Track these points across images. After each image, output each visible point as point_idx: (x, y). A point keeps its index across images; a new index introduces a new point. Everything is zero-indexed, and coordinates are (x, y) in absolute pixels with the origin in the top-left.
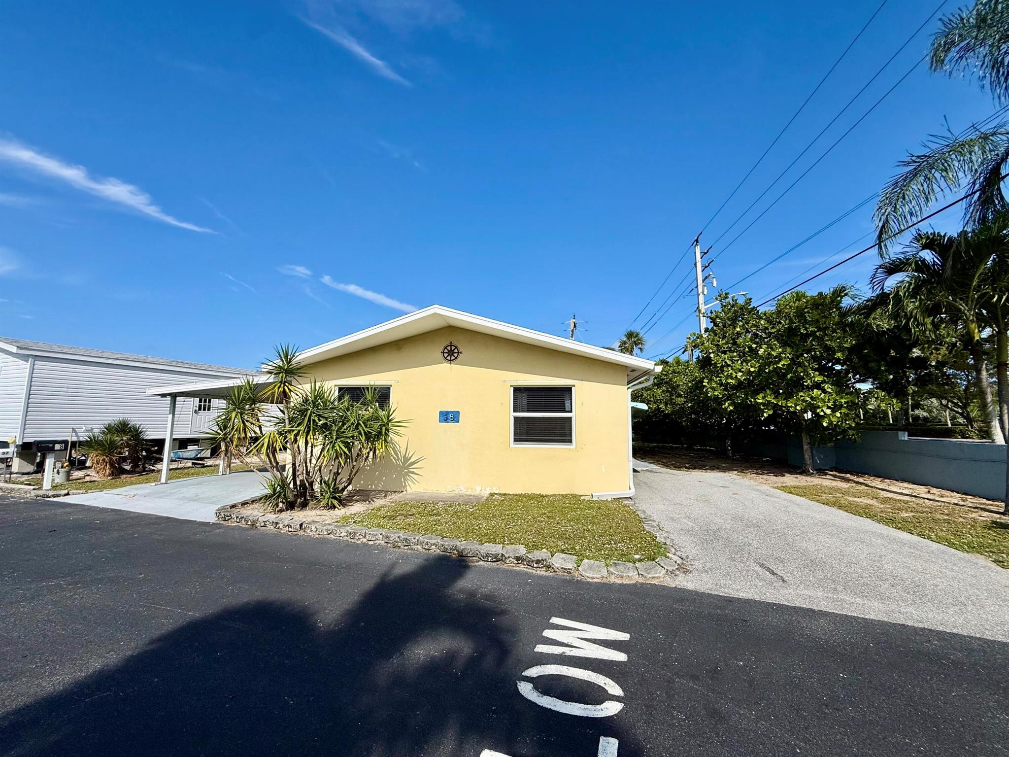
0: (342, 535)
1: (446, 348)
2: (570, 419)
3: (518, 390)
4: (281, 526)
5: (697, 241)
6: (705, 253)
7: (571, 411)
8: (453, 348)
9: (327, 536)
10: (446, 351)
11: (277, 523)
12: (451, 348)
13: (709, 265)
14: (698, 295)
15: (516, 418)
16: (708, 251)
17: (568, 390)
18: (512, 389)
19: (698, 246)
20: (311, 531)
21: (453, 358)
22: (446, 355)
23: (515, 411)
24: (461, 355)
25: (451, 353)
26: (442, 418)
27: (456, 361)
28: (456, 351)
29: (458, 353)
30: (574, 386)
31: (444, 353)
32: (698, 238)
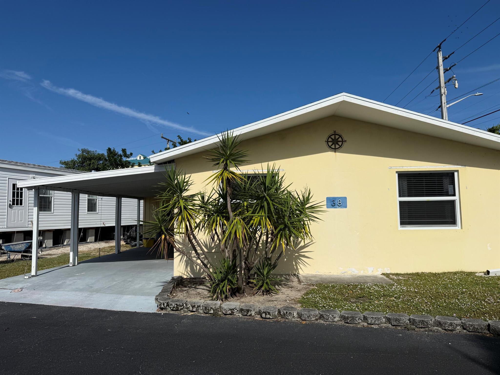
0: (336, 320)
1: (330, 137)
2: (453, 202)
3: (402, 176)
4: (253, 313)
5: (439, 47)
6: (446, 58)
7: (454, 195)
8: (337, 137)
9: (316, 322)
10: (330, 140)
11: (248, 311)
12: (335, 137)
13: (450, 69)
14: (441, 95)
15: (401, 202)
16: (449, 57)
17: (450, 175)
18: (397, 175)
19: (441, 52)
20: (294, 317)
21: (337, 146)
22: (330, 144)
23: (400, 196)
24: (345, 144)
25: (335, 142)
26: (330, 204)
27: (341, 149)
28: (340, 139)
29: (342, 141)
30: (457, 171)
31: (328, 142)
32: (441, 44)
